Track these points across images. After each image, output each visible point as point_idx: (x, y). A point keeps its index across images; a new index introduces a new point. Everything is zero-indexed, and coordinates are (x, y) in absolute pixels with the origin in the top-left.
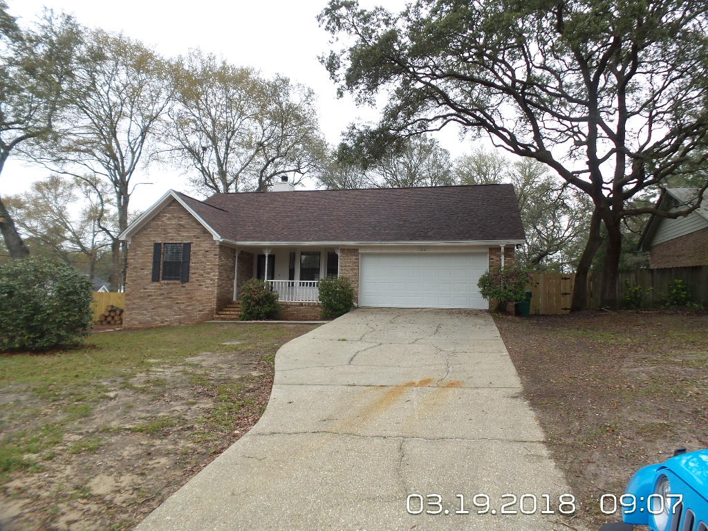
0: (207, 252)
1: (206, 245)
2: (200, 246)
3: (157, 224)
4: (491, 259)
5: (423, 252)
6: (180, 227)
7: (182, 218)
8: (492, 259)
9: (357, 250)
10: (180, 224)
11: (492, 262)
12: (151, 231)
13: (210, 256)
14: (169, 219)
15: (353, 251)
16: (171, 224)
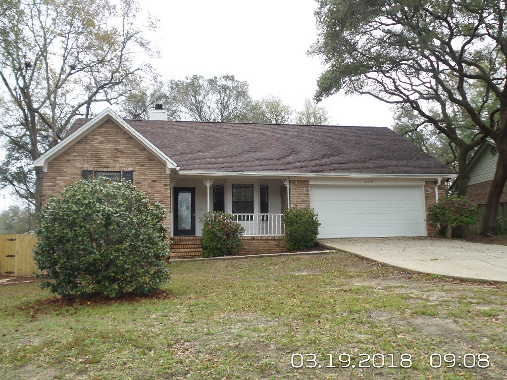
0: (155, 181)
1: (153, 174)
2: (145, 175)
3: (85, 149)
4: (426, 191)
5: (369, 185)
6: (117, 153)
7: (119, 142)
8: (428, 191)
9: (308, 181)
10: (117, 149)
11: (428, 194)
12: (75, 156)
13: (159, 186)
14: (102, 143)
15: (304, 182)
16: (104, 149)
